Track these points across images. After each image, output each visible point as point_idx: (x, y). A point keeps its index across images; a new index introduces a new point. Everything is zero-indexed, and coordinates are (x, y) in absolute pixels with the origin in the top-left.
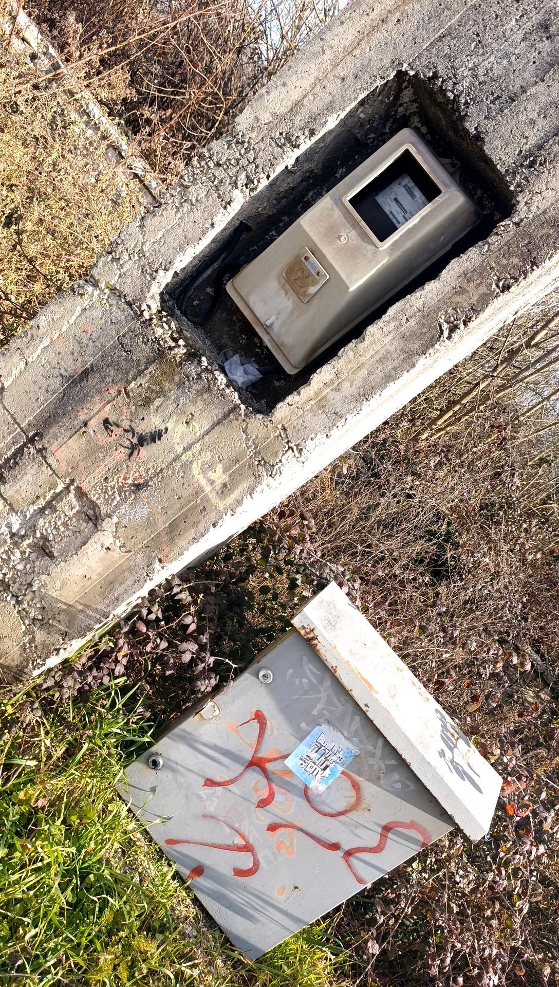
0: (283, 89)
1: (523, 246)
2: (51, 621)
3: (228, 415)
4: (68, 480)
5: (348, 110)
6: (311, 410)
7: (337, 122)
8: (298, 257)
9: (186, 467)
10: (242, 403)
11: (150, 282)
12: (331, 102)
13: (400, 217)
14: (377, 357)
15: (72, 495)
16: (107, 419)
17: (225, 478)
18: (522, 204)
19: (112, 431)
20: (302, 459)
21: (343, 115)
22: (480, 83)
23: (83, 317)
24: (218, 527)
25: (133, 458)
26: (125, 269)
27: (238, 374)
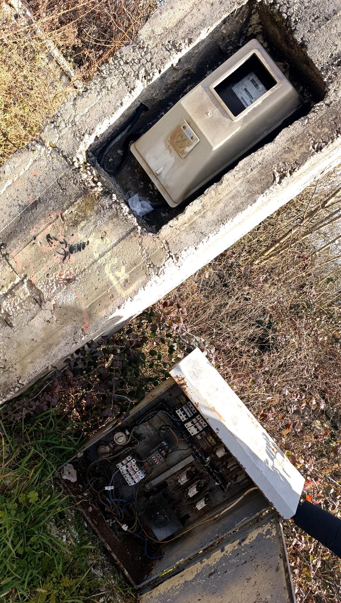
0: (171, 11)
1: (331, 120)
2: (10, 369)
3: (130, 233)
4: (22, 275)
5: (214, 27)
6: (185, 231)
7: (208, 34)
8: (179, 126)
9: (101, 268)
10: (139, 225)
11: (79, 142)
12: (203, 20)
13: (248, 101)
14: (231, 195)
15: (25, 286)
16: (49, 235)
17: (127, 276)
18: (332, 91)
19: (52, 243)
20: (178, 264)
21: (212, 29)
22: (305, 8)
23: (34, 166)
24: (122, 308)
25: (65, 261)
26: (63, 134)
27: (137, 207)
